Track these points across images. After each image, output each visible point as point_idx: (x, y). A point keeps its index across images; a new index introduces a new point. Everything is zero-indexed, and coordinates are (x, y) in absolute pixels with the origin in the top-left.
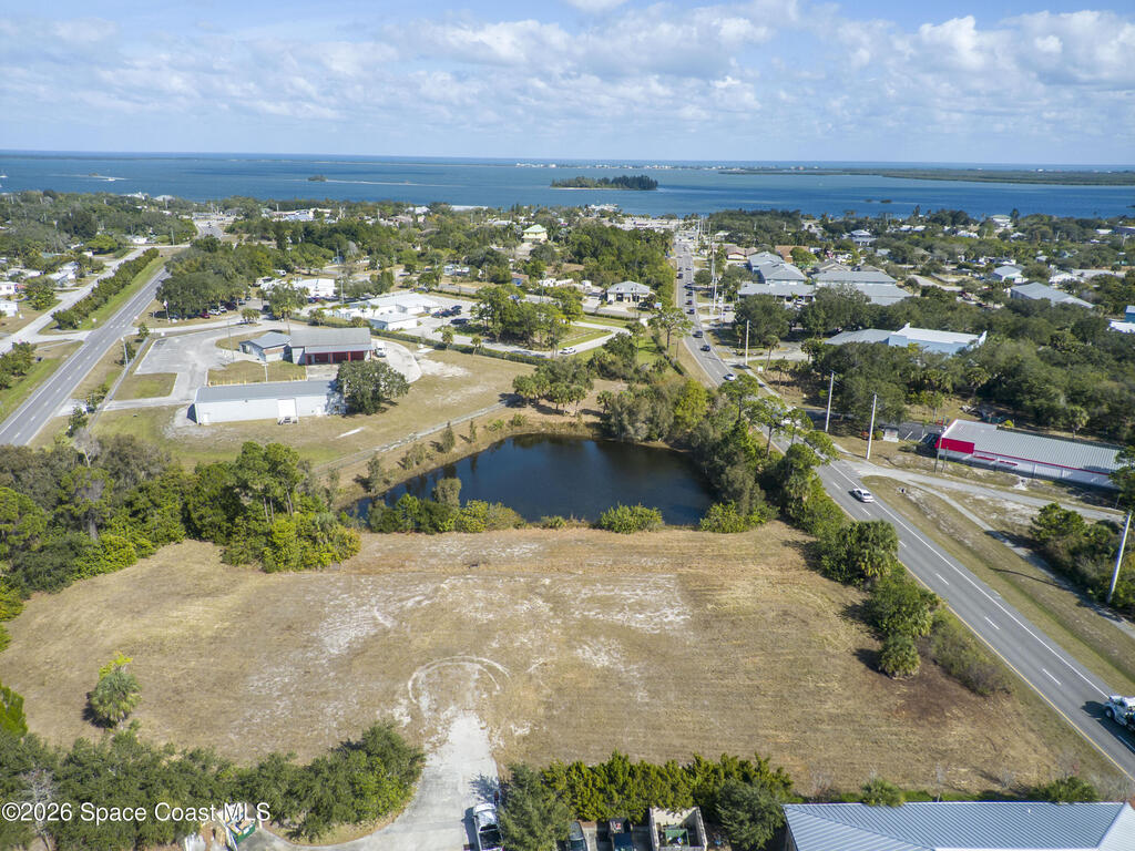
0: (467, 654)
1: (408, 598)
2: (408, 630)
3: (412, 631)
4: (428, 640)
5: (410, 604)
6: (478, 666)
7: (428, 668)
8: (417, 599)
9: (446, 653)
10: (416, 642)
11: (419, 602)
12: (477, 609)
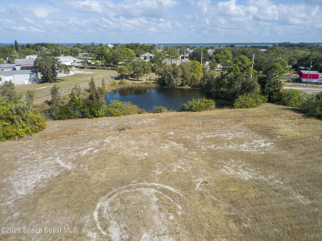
0: (140, 181)
1: (83, 150)
2: (86, 169)
3: (89, 170)
4: (104, 175)
5: (84, 153)
6: (153, 190)
7: (109, 197)
8: (89, 149)
9: (122, 183)
10: (95, 177)
11: (91, 151)
12: (134, 151)
